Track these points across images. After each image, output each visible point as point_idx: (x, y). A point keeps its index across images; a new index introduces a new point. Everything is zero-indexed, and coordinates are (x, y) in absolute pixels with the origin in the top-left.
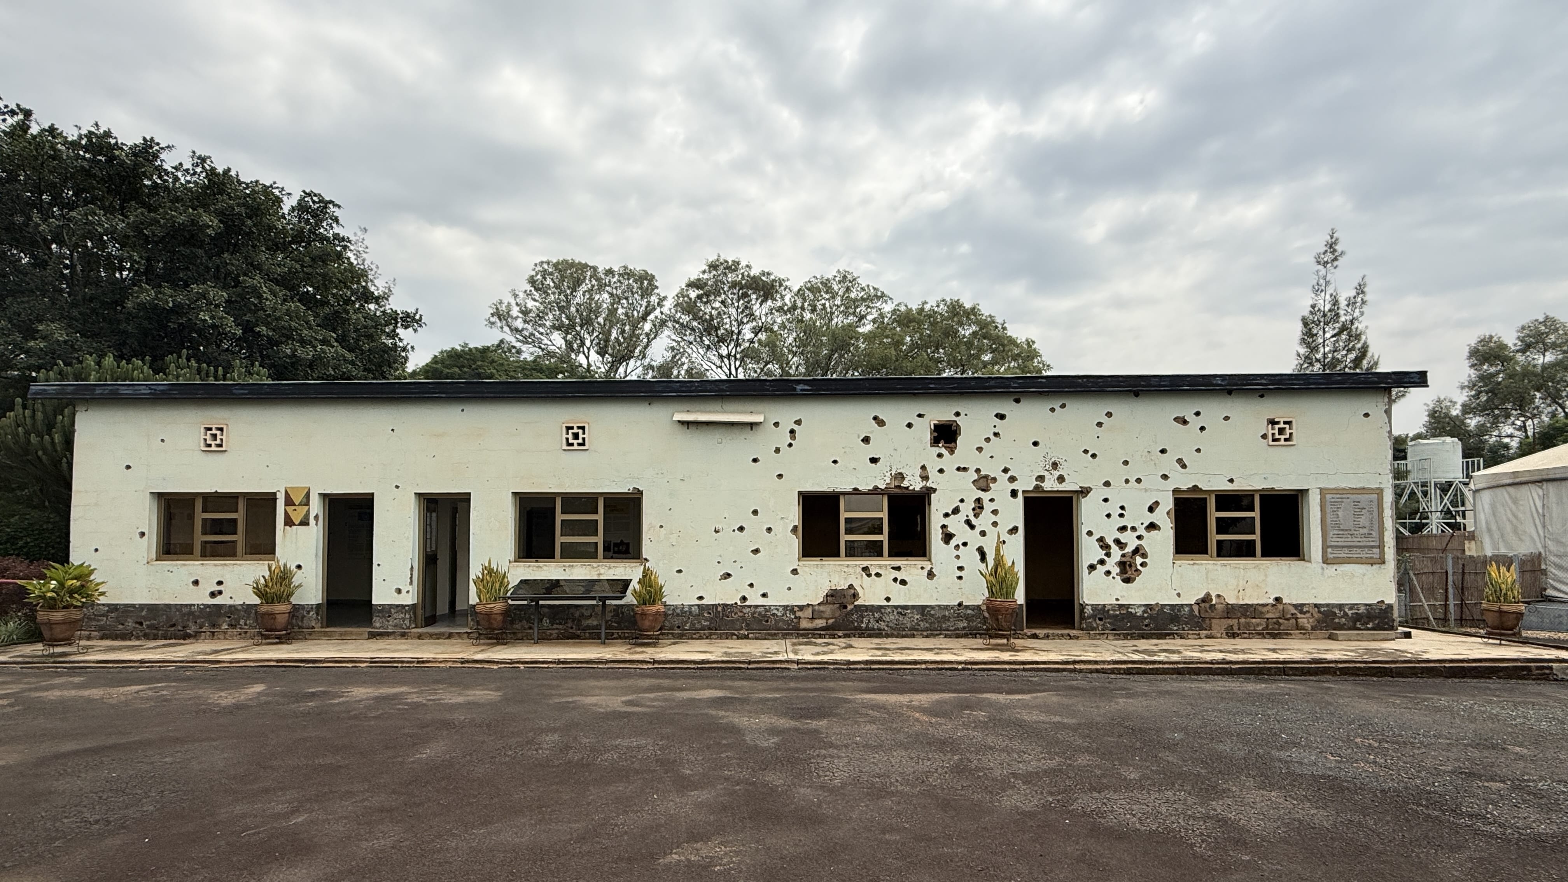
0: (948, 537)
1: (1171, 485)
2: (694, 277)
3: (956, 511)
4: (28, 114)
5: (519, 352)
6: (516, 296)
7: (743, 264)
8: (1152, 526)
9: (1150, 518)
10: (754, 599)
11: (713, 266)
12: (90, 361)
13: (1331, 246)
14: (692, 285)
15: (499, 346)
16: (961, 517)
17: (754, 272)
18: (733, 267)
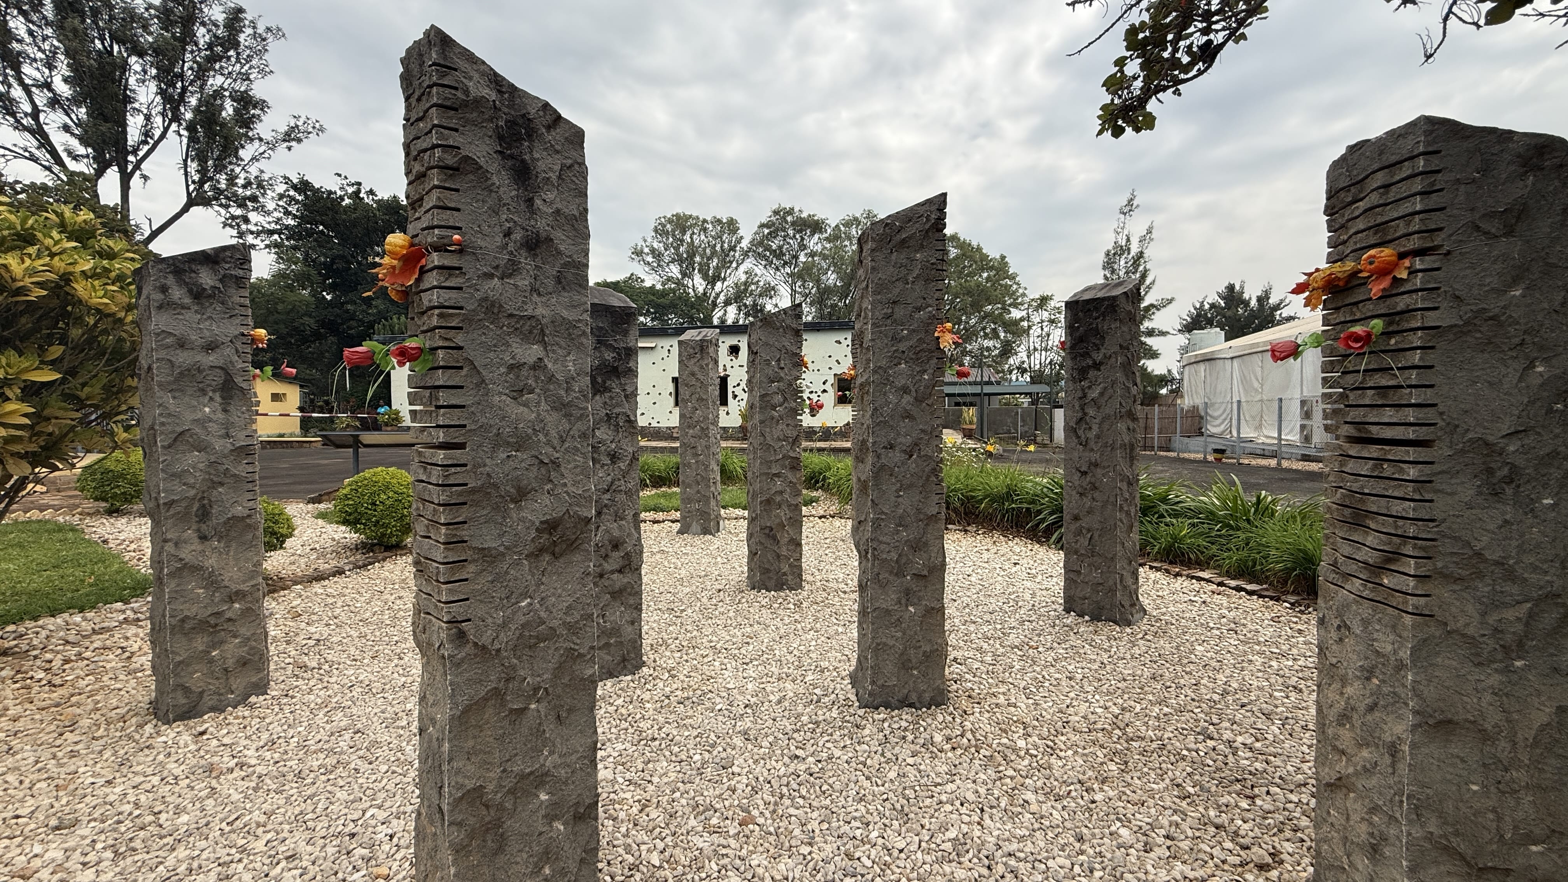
0: (735, 397)
1: (833, 372)
2: (764, 220)
3: (738, 385)
4: (359, 184)
5: (643, 281)
6: (645, 241)
7: (796, 210)
8: (824, 391)
9: (823, 387)
10: (654, 424)
11: (776, 213)
12: (395, 320)
13: (1130, 202)
14: (762, 226)
15: (630, 278)
16: (741, 387)
17: (804, 215)
18: (791, 212)
